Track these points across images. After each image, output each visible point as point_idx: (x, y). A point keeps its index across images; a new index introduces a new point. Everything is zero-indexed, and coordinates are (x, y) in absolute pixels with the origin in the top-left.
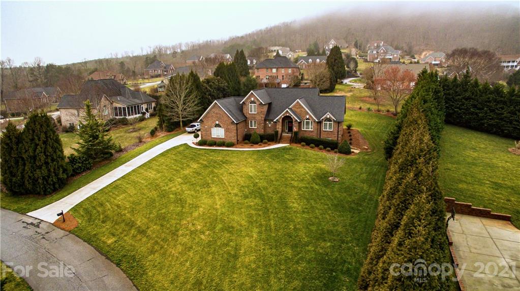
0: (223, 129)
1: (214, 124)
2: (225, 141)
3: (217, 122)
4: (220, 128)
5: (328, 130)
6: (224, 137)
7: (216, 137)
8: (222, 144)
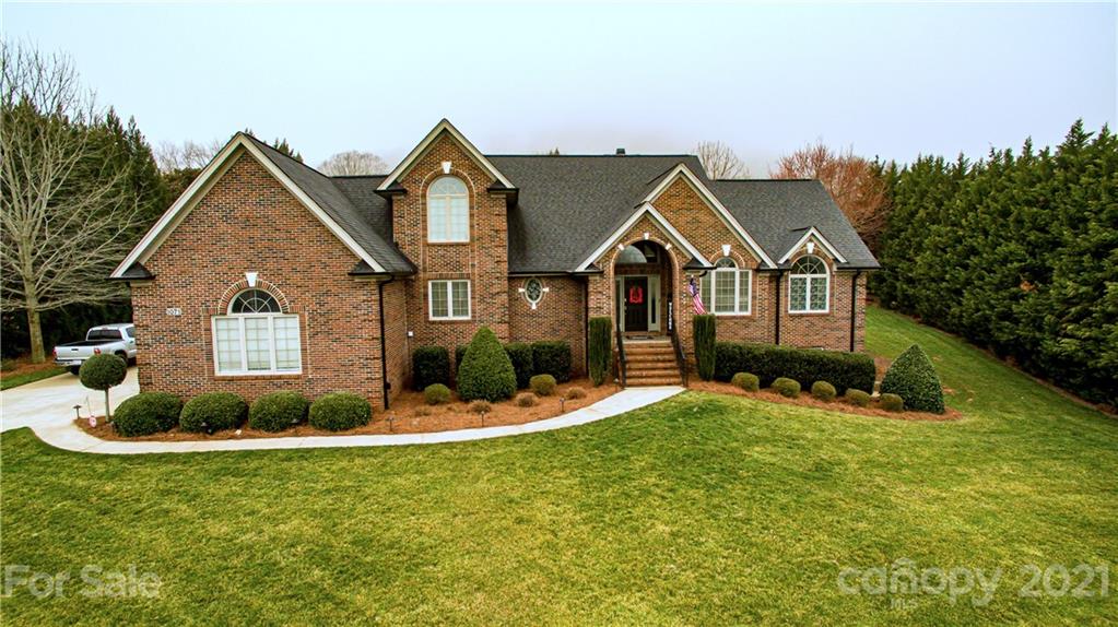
0: (294, 323)
1: (228, 293)
2: (308, 392)
3: (252, 278)
4: (270, 315)
5: (808, 310)
6: (299, 372)
7: (243, 372)
8: (293, 415)
